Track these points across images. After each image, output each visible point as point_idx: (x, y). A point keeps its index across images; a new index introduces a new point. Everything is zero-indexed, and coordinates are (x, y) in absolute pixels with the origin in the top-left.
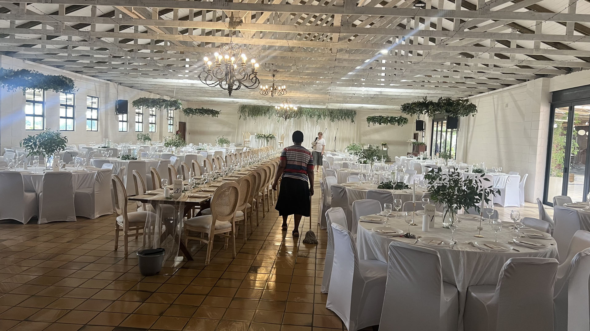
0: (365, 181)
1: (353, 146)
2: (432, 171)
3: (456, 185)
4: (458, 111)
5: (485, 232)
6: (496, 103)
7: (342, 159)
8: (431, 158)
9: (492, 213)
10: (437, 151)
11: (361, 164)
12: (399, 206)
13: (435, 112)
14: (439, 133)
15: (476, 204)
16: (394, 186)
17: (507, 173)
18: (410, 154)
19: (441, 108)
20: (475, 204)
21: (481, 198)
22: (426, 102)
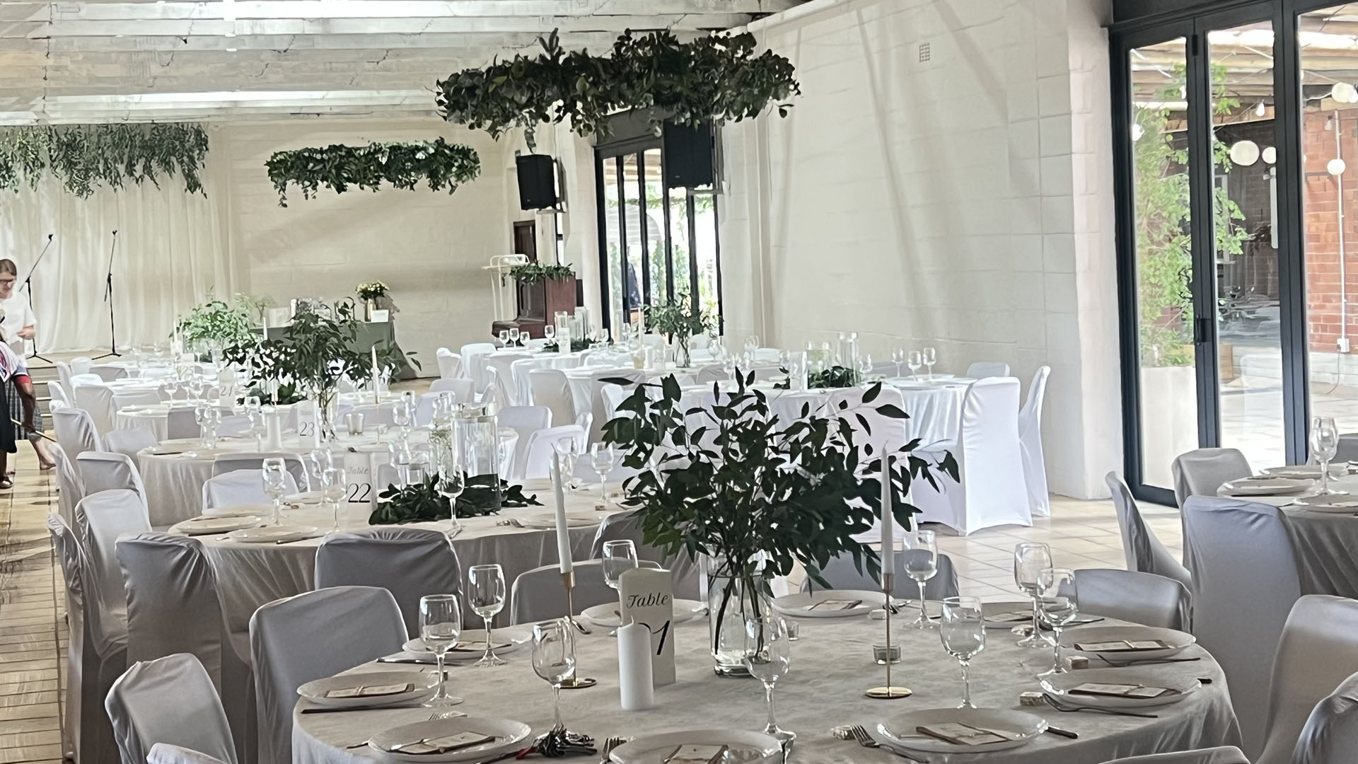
0: (297, 496)
1: (214, 317)
2: (636, 401)
3: (755, 456)
4: (711, 94)
5: (910, 668)
6: (874, 46)
7: (162, 393)
8: (610, 339)
9: (929, 569)
10: (632, 300)
11: (266, 408)
12: (492, 602)
13: (606, 109)
14: (633, 211)
15: (857, 538)
16: (453, 501)
17: (961, 374)
18: (506, 327)
19: (631, 86)
20: (852, 536)
21: (877, 507)
22: (555, 59)
